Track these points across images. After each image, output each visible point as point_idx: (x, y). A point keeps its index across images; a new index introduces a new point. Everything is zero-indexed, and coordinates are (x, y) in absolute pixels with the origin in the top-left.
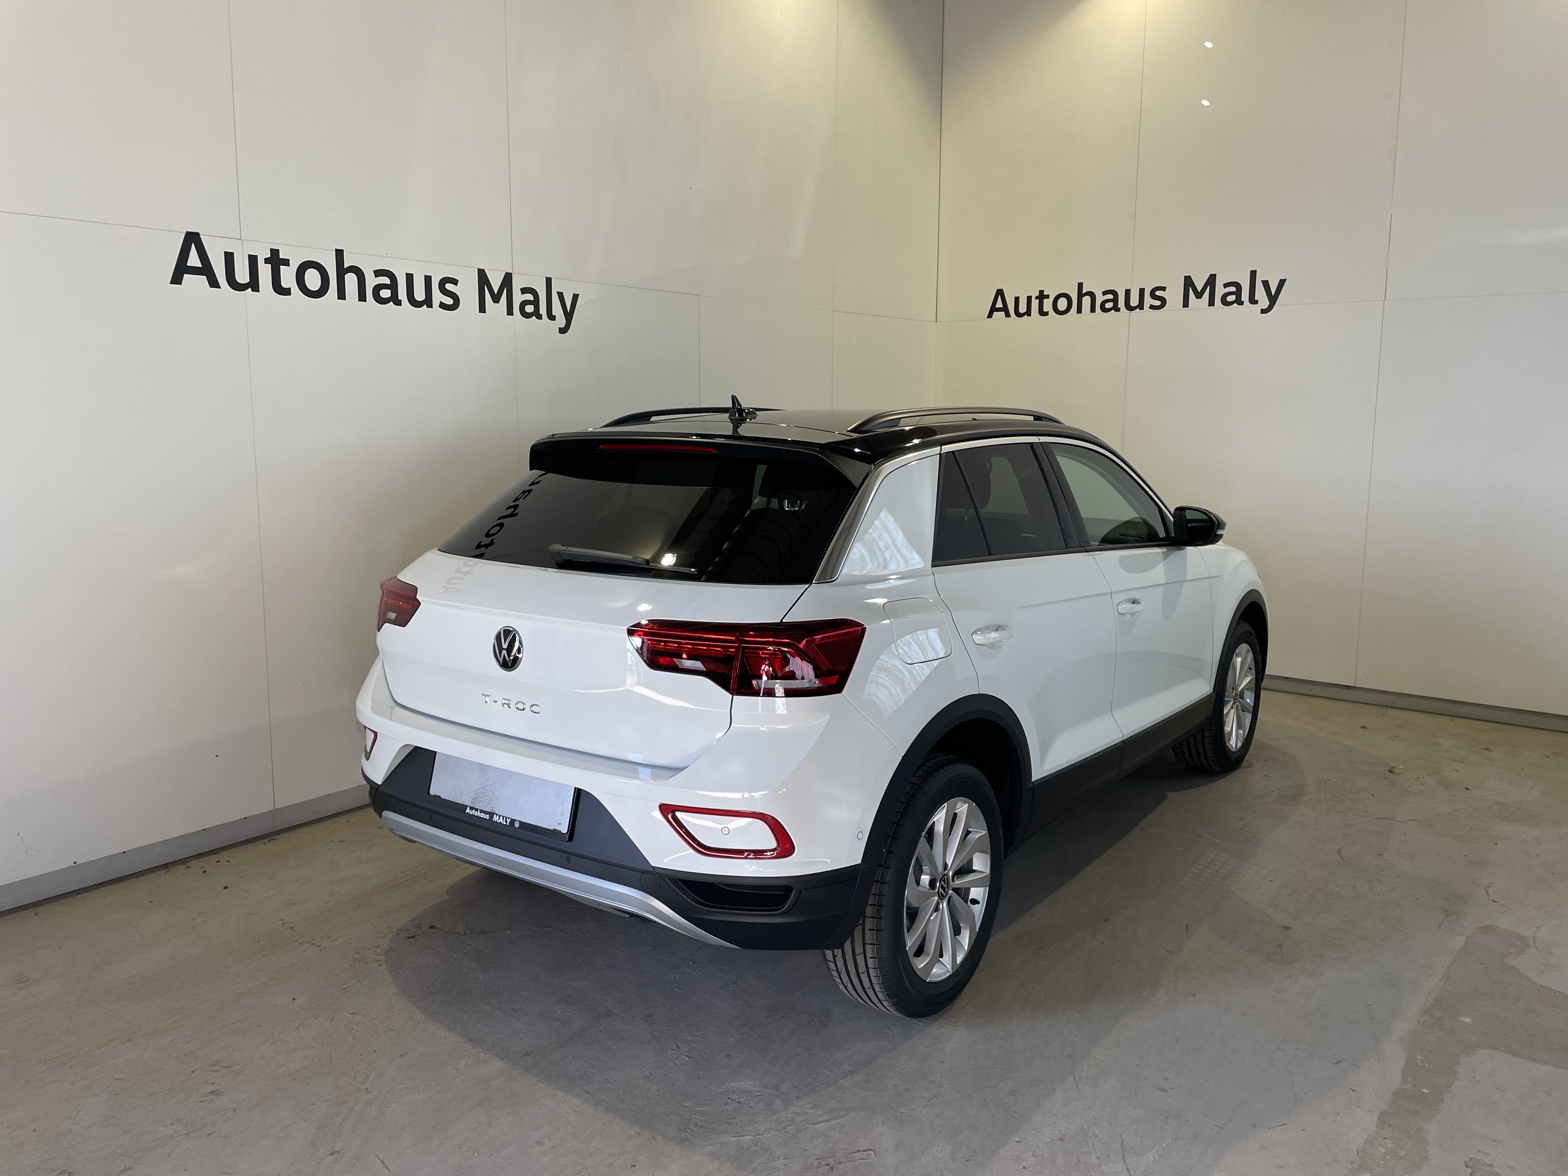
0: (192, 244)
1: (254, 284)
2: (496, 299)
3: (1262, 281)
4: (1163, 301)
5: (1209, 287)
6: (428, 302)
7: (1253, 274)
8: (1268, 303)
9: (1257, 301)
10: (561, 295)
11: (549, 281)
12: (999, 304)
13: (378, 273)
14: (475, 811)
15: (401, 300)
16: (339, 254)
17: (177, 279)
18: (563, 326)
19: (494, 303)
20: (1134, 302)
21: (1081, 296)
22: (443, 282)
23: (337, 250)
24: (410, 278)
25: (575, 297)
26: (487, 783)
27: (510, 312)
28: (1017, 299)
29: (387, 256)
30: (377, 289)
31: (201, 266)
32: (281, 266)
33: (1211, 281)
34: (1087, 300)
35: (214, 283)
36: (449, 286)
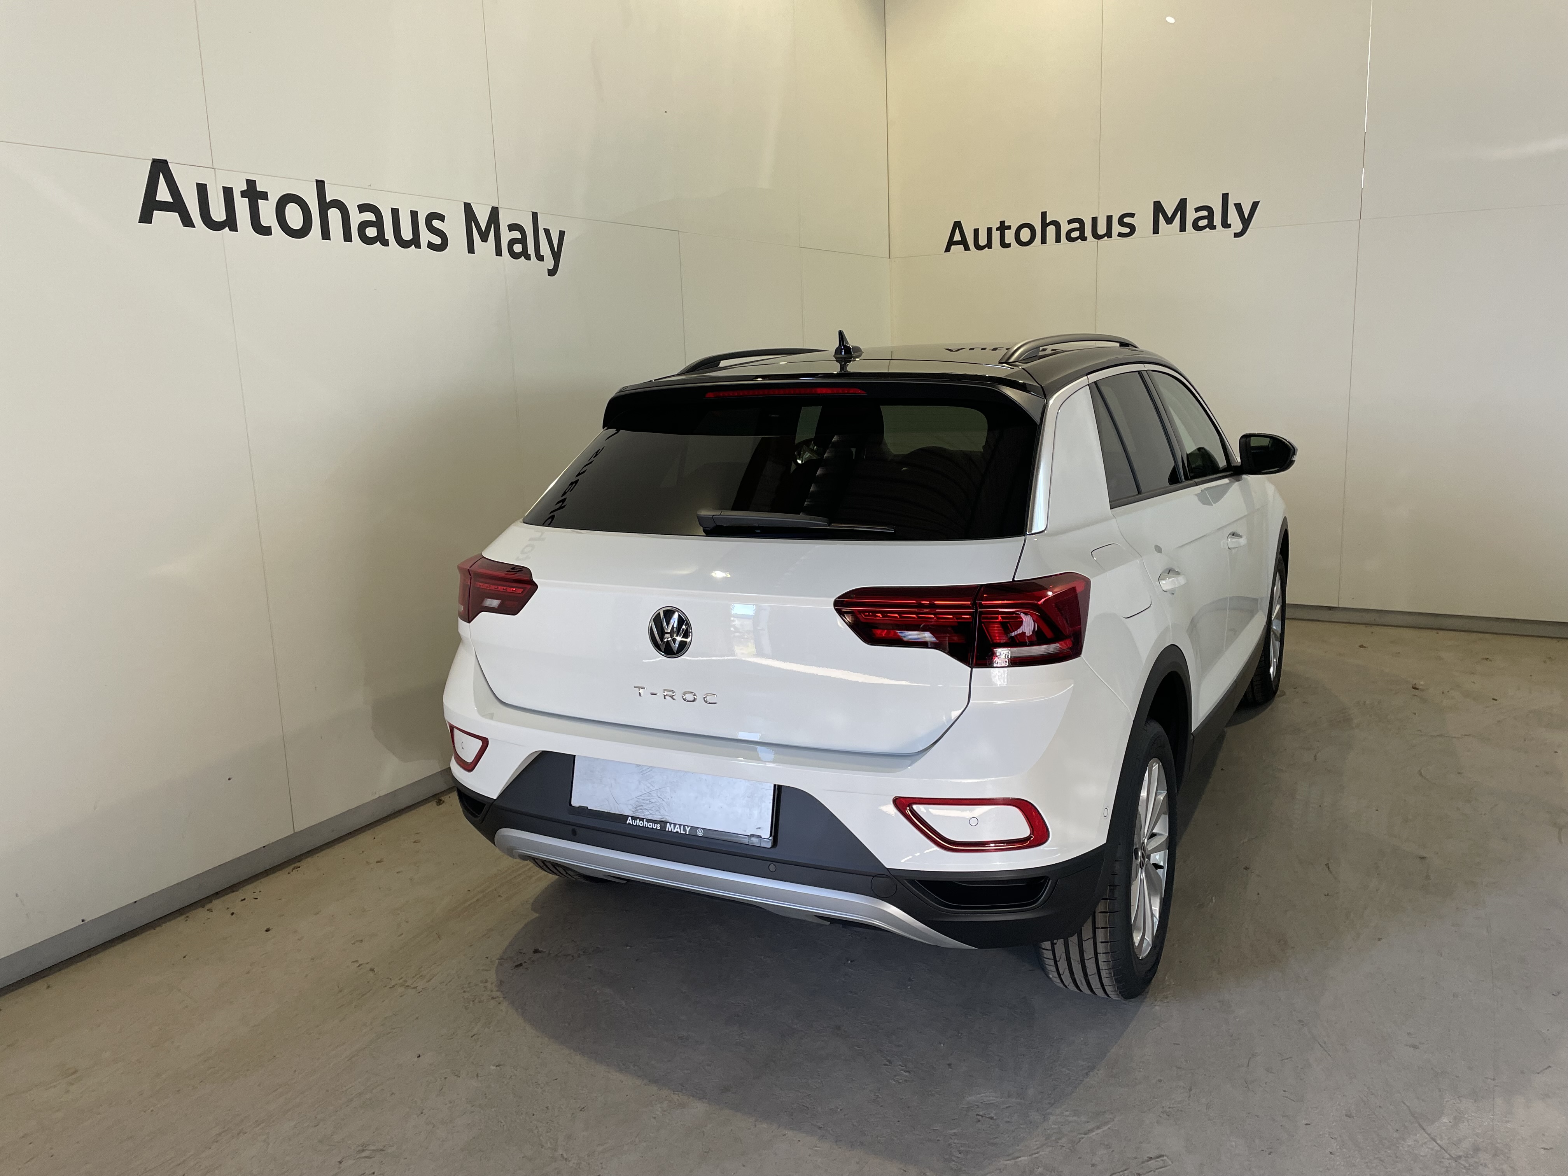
0: (160, 174)
1: (231, 223)
2: (484, 238)
3: (1235, 204)
4: (1133, 228)
5: (1179, 212)
6: (415, 242)
7: (1225, 197)
8: (1242, 227)
9: (1230, 224)
10: (547, 232)
11: (535, 216)
12: (957, 237)
13: (363, 208)
14: (640, 821)
15: (388, 240)
16: (320, 185)
17: (146, 217)
18: (551, 268)
19: (482, 241)
20: (1102, 229)
21: (1044, 225)
22: (431, 217)
23: (317, 181)
24: (395, 213)
25: (562, 234)
26: (651, 787)
27: (499, 253)
28: (976, 232)
29: (370, 188)
30: (363, 226)
31: (171, 201)
32: (259, 200)
33: (1182, 205)
34: (1051, 230)
35: (187, 221)
36: (436, 223)
